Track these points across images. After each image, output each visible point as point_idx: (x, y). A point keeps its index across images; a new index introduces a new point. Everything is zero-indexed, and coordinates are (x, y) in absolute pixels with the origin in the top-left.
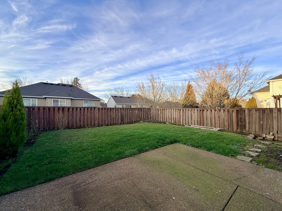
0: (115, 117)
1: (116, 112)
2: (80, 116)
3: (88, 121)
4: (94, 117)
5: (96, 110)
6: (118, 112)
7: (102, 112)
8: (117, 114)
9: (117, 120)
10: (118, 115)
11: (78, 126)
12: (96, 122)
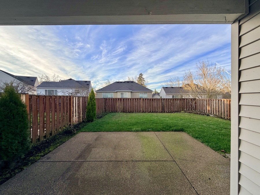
0: (156, 106)
1: (157, 102)
2: (131, 104)
3: (135, 108)
4: (140, 105)
5: (142, 100)
6: (159, 102)
7: (145, 102)
8: (158, 103)
9: (158, 108)
10: (159, 105)
11: (130, 111)
12: (141, 109)
